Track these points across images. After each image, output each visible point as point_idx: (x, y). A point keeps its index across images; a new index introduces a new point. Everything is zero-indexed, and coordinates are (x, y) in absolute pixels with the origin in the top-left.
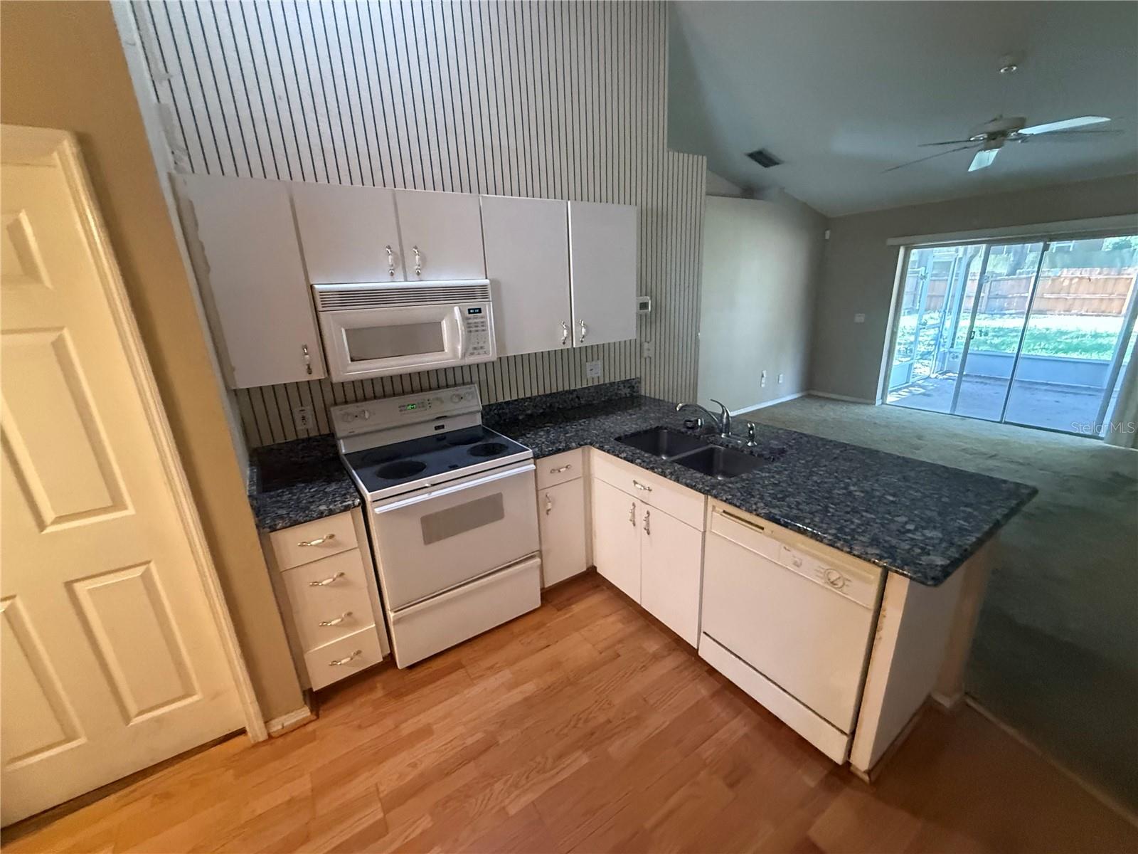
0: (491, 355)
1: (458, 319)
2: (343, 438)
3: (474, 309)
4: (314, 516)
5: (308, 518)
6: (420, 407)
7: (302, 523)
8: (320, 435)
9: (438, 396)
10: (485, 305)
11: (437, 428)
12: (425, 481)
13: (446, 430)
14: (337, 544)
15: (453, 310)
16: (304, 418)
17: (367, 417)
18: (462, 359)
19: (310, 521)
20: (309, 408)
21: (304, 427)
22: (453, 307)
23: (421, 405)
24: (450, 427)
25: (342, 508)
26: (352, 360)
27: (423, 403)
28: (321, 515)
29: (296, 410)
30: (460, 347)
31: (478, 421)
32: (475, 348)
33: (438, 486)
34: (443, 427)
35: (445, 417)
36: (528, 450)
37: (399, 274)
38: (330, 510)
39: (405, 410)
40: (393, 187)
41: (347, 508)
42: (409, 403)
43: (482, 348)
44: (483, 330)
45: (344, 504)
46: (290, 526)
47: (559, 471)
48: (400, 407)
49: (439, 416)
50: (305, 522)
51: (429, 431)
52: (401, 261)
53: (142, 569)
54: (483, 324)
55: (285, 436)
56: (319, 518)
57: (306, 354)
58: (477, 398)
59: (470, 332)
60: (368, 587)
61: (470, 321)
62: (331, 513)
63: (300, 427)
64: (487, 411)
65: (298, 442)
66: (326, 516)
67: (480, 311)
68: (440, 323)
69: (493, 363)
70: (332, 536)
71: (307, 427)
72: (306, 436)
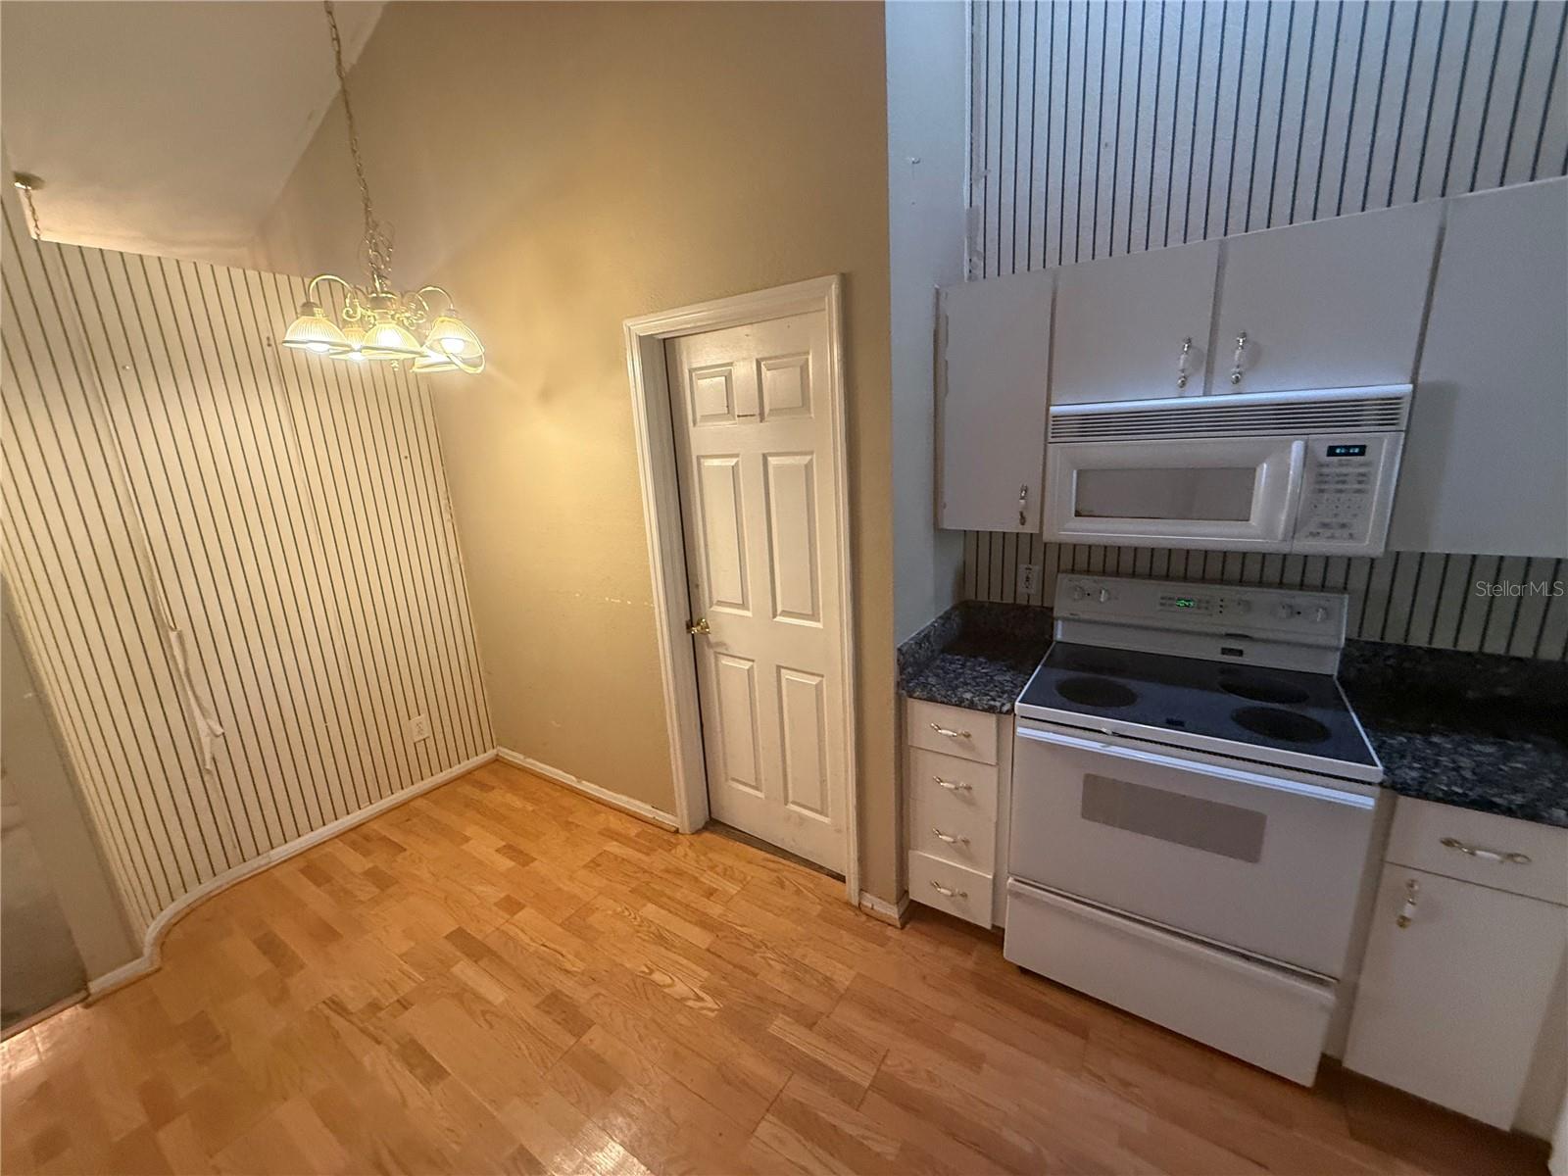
0: (1368, 541)
1: (1293, 464)
2: (1065, 620)
3: (1347, 447)
4: (953, 700)
5: (945, 700)
6: (1199, 608)
7: (937, 702)
8: (1042, 607)
9: (1245, 597)
10: (1381, 441)
11: (1225, 651)
12: (1107, 724)
13: (1245, 660)
14: (972, 748)
15: (1290, 447)
16: (1028, 579)
17: (1102, 600)
18: (1284, 540)
19: (947, 704)
20: (1037, 568)
21: (1025, 590)
22: (1292, 441)
23: (1204, 605)
24: (1255, 657)
25: (986, 707)
26: (1078, 514)
27: (1208, 602)
28: (960, 704)
29: (1022, 567)
30: (1283, 517)
31: (1331, 666)
32: (1325, 525)
33: (1124, 740)
34: (1240, 653)
35: (1246, 637)
36: (1376, 765)
37: (1197, 382)
38: (972, 702)
39: (1171, 605)
40: (1222, 237)
41: (991, 710)
42: (1180, 596)
43: (1343, 526)
44: (1358, 491)
45: (992, 703)
46: (925, 699)
47: (1473, 854)
48: (1162, 598)
49: (1232, 631)
50: (941, 703)
51: (1210, 651)
52: (1207, 363)
53: (818, 679)
54: (1363, 478)
55: (1002, 597)
56: (957, 705)
57: (1022, 498)
58: (1340, 622)
59: (1322, 491)
60: (997, 824)
61: (1325, 470)
62: (972, 706)
63: (1021, 588)
64: (1357, 653)
65: (1015, 606)
66: (965, 707)
67: (1362, 450)
68: (1255, 470)
69: (1373, 560)
70: (968, 736)
71: (1028, 592)
72: (1025, 603)
